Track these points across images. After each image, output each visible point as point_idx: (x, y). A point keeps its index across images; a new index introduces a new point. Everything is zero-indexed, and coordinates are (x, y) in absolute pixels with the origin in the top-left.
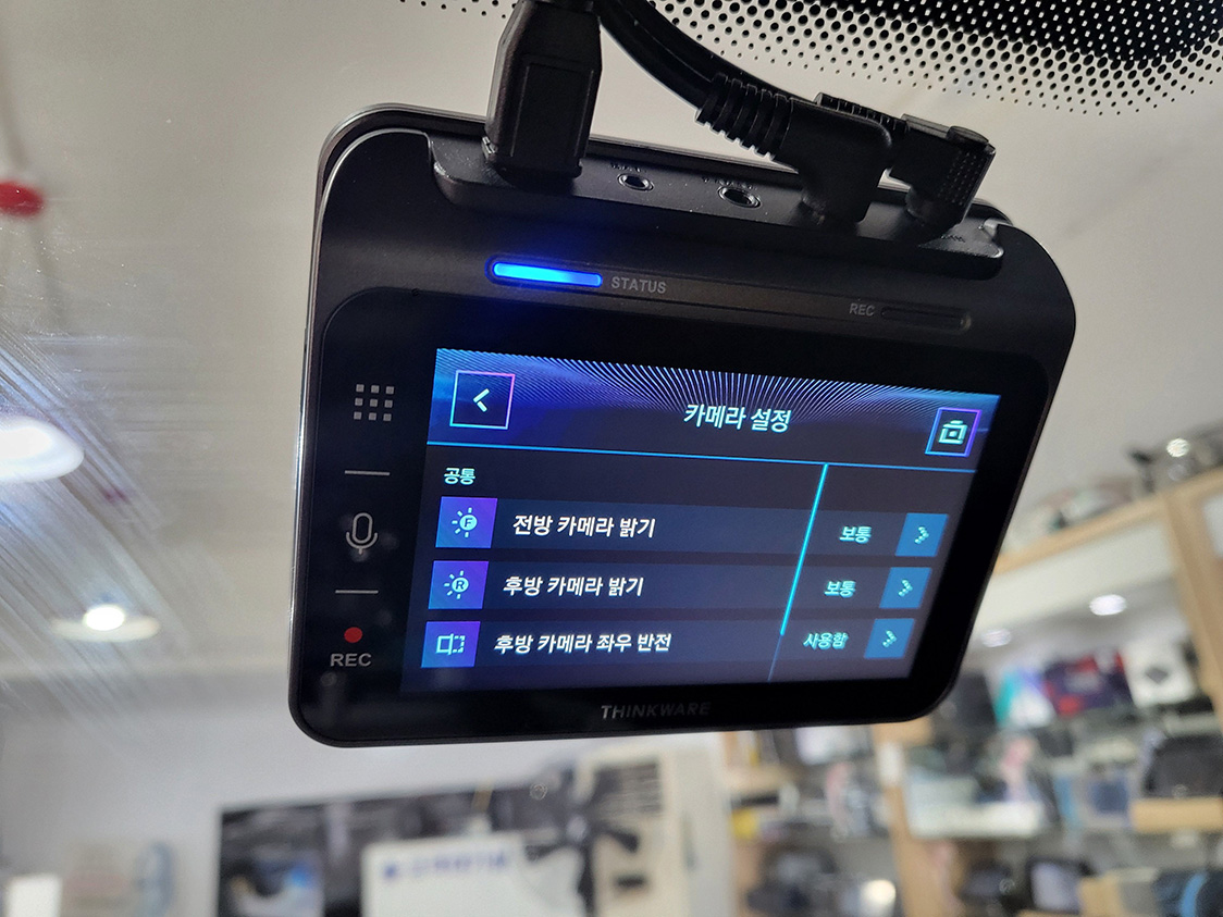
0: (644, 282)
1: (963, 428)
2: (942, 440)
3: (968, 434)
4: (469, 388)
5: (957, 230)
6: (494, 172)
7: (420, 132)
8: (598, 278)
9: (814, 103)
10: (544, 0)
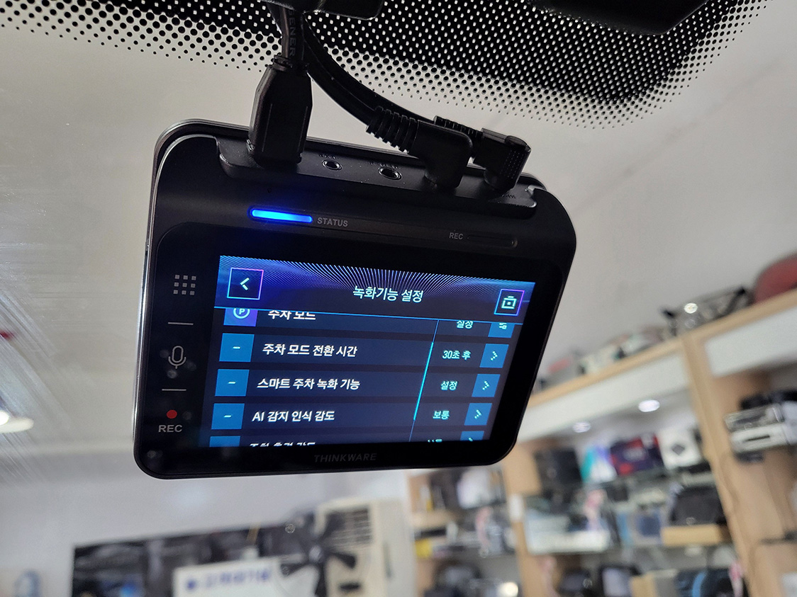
0: (335, 220)
1: (515, 300)
2: (503, 307)
3: (517, 304)
4: (238, 277)
5: (512, 191)
6: (253, 160)
7: (212, 137)
8: (310, 218)
9: (432, 122)
10: (281, 69)
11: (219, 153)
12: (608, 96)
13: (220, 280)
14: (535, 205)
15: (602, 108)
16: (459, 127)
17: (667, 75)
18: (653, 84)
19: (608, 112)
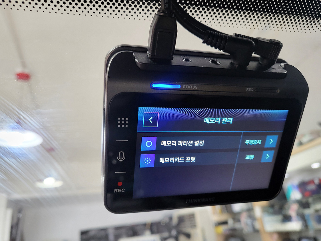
0: (191, 86)
4: (147, 117)
5: (274, 66)
6: (151, 60)
7: (131, 51)
8: (180, 86)
9: (233, 36)
10: (161, 15)
11: (135, 59)
13: (139, 119)
14: (286, 72)
15: (314, 22)
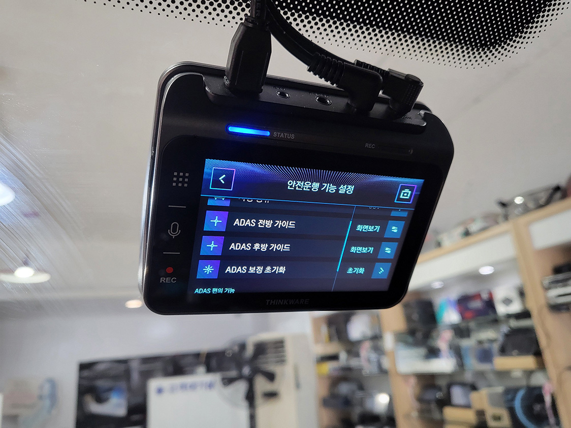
0: (286, 134)
1: (410, 192)
2: (401, 197)
3: (411, 195)
4: (218, 174)
5: (409, 114)
6: (229, 91)
7: (200, 74)
8: (269, 132)
9: (354, 64)
10: (250, 26)
11: (205, 86)
12: (479, 45)
13: (205, 176)
14: (425, 124)
15: (474, 53)
16: (373, 68)
17: (523, 29)
18: (512, 36)
19: (478, 57)
